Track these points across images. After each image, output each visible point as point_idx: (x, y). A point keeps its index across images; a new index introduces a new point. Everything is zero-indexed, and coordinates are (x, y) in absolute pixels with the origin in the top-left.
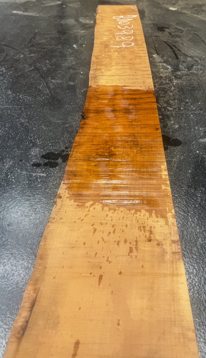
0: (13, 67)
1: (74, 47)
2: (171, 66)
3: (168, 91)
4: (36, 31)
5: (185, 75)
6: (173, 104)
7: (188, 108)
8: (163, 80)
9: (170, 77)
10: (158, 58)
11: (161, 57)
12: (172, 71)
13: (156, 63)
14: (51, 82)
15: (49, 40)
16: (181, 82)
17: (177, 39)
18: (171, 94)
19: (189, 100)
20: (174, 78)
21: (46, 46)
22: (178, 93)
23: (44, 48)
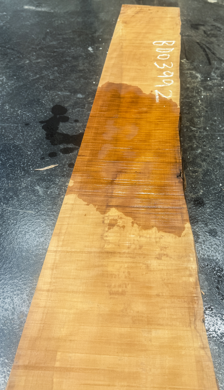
0: (15, 75)
1: (89, 50)
2: (201, 74)
3: (194, 106)
4: (48, 30)
5: (216, 86)
6: (198, 123)
7: (216, 128)
8: (189, 92)
9: (198, 89)
10: (187, 64)
11: (191, 63)
12: (202, 81)
13: (184, 70)
14: (57, 94)
15: (62, 41)
16: (211, 94)
17: (213, 39)
18: (197, 110)
19: (218, 118)
20: (203, 89)
21: (57, 49)
22: (205, 109)
23: (55, 52)
